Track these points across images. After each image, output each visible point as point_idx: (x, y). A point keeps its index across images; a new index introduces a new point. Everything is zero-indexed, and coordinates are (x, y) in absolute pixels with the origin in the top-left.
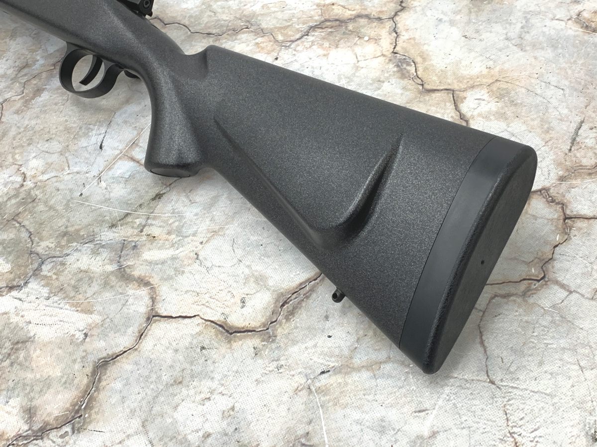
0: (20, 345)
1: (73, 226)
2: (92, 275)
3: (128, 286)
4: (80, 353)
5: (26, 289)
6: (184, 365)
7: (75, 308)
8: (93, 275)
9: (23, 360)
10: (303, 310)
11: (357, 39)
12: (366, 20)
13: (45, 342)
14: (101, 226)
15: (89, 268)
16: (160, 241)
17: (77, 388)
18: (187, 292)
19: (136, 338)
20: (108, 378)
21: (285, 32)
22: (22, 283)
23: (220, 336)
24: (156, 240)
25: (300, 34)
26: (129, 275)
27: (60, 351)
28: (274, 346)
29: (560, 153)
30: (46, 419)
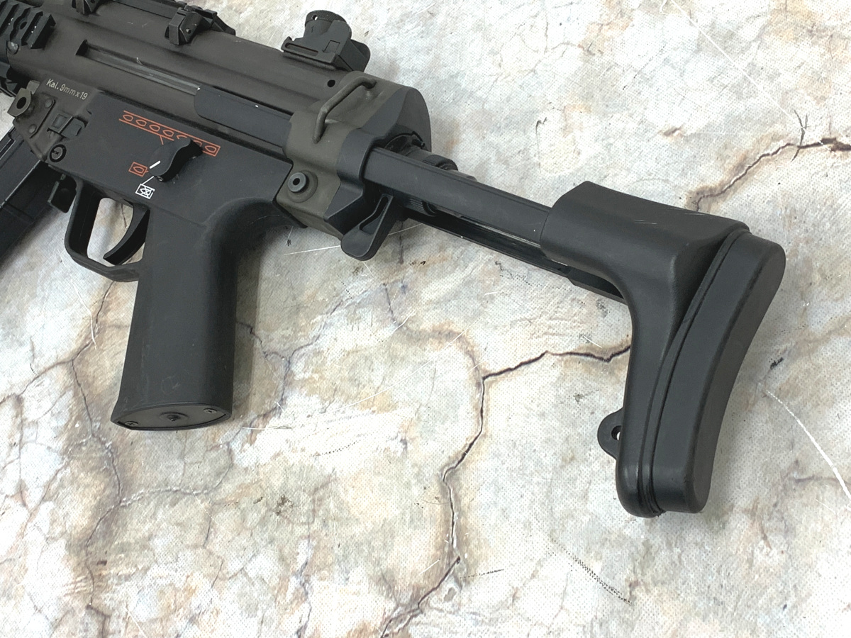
0: (321, 493)
1: (301, 292)
3: (425, 350)
4: (410, 471)
5: (286, 410)
6: (564, 431)
7: (368, 409)
8: (367, 352)
9: (337, 511)
13: (353, 474)
14: (340, 276)
15: (357, 345)
16: (436, 266)
17: (432, 522)
18: (512, 324)
19: (476, 419)
20: (467, 492)
22: (276, 402)
24: (428, 266)
26: (418, 333)
27: (380, 479)
30: (413, 583)
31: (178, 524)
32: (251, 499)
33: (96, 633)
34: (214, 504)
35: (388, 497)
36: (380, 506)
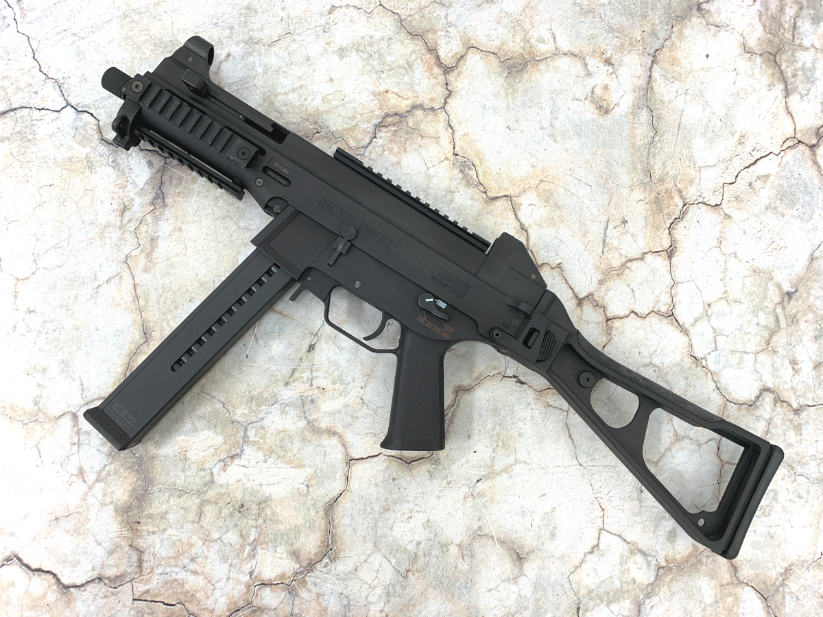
0: (263, 505)
1: (254, 389)
8: (290, 433)
11: (420, 138)
12: (422, 112)
14: (277, 385)
17: (320, 529)
18: (366, 434)
21: (355, 134)
25: (369, 136)
27: (295, 503)
28: (440, 467)
29: (596, 257)
30: (309, 557)
31: (182, 508)
33: (136, 560)
34: (203, 501)
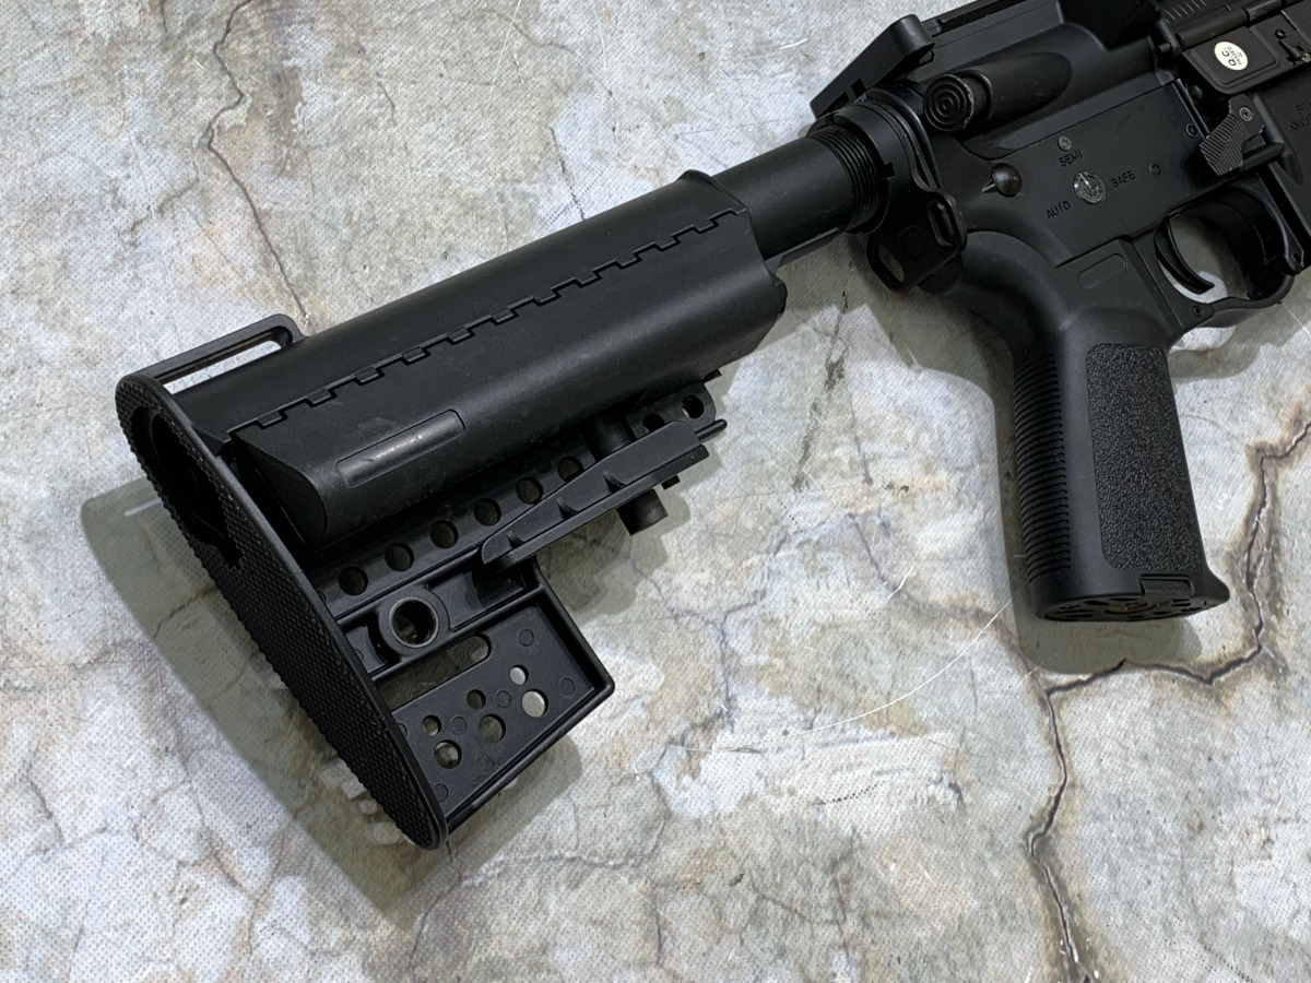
2: (853, 630)
3: (946, 636)
4: (977, 836)
5: (743, 718)
7: (881, 731)
9: (880, 902)
10: (1289, 584)
15: (834, 616)
16: (926, 497)
19: (1054, 758)
20: (1072, 874)
22: (719, 703)
23: (1195, 695)
24: (915, 495)
26: (928, 607)
32: (722, 877)
35: (955, 879)
36: (946, 894)
